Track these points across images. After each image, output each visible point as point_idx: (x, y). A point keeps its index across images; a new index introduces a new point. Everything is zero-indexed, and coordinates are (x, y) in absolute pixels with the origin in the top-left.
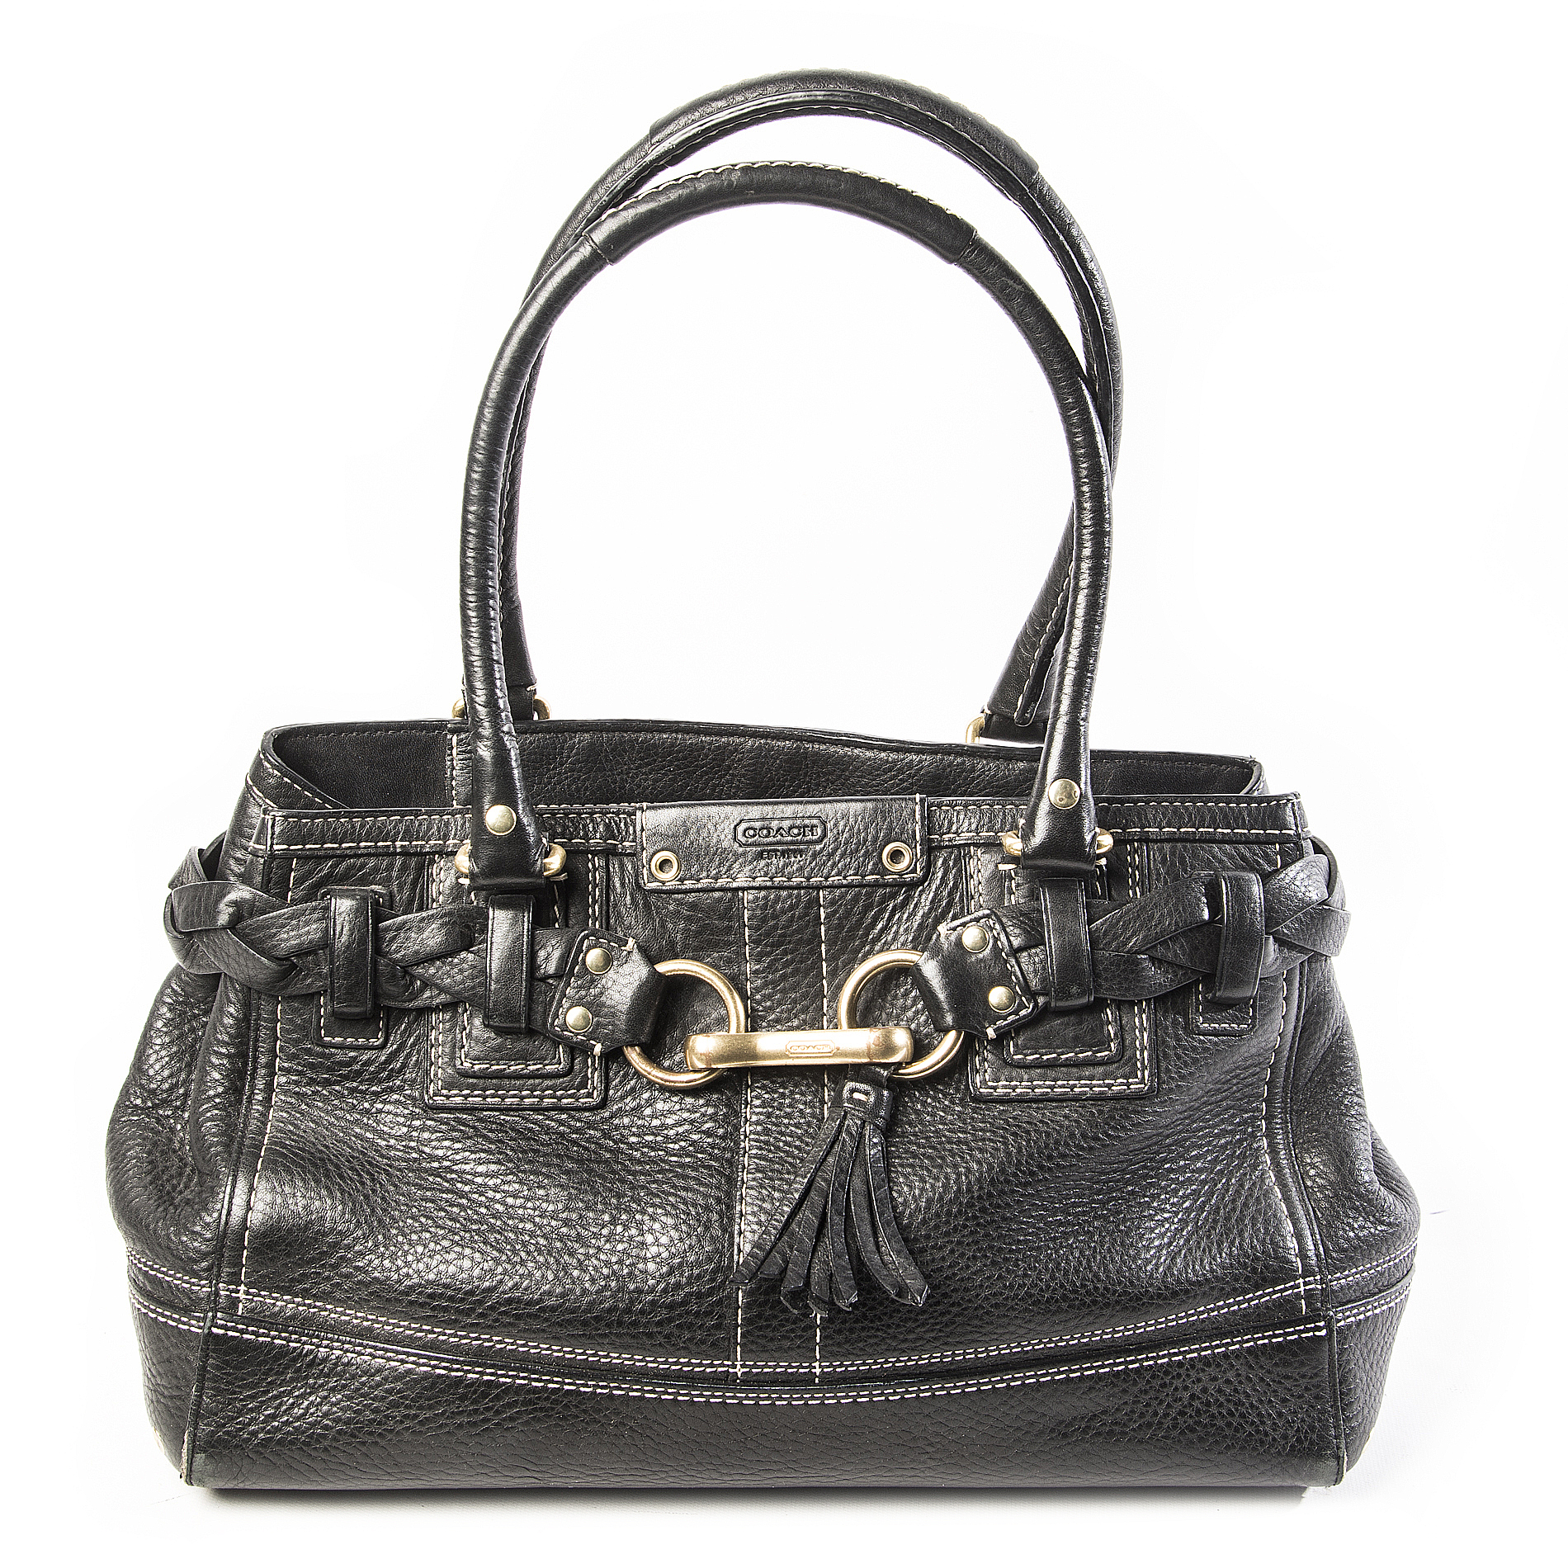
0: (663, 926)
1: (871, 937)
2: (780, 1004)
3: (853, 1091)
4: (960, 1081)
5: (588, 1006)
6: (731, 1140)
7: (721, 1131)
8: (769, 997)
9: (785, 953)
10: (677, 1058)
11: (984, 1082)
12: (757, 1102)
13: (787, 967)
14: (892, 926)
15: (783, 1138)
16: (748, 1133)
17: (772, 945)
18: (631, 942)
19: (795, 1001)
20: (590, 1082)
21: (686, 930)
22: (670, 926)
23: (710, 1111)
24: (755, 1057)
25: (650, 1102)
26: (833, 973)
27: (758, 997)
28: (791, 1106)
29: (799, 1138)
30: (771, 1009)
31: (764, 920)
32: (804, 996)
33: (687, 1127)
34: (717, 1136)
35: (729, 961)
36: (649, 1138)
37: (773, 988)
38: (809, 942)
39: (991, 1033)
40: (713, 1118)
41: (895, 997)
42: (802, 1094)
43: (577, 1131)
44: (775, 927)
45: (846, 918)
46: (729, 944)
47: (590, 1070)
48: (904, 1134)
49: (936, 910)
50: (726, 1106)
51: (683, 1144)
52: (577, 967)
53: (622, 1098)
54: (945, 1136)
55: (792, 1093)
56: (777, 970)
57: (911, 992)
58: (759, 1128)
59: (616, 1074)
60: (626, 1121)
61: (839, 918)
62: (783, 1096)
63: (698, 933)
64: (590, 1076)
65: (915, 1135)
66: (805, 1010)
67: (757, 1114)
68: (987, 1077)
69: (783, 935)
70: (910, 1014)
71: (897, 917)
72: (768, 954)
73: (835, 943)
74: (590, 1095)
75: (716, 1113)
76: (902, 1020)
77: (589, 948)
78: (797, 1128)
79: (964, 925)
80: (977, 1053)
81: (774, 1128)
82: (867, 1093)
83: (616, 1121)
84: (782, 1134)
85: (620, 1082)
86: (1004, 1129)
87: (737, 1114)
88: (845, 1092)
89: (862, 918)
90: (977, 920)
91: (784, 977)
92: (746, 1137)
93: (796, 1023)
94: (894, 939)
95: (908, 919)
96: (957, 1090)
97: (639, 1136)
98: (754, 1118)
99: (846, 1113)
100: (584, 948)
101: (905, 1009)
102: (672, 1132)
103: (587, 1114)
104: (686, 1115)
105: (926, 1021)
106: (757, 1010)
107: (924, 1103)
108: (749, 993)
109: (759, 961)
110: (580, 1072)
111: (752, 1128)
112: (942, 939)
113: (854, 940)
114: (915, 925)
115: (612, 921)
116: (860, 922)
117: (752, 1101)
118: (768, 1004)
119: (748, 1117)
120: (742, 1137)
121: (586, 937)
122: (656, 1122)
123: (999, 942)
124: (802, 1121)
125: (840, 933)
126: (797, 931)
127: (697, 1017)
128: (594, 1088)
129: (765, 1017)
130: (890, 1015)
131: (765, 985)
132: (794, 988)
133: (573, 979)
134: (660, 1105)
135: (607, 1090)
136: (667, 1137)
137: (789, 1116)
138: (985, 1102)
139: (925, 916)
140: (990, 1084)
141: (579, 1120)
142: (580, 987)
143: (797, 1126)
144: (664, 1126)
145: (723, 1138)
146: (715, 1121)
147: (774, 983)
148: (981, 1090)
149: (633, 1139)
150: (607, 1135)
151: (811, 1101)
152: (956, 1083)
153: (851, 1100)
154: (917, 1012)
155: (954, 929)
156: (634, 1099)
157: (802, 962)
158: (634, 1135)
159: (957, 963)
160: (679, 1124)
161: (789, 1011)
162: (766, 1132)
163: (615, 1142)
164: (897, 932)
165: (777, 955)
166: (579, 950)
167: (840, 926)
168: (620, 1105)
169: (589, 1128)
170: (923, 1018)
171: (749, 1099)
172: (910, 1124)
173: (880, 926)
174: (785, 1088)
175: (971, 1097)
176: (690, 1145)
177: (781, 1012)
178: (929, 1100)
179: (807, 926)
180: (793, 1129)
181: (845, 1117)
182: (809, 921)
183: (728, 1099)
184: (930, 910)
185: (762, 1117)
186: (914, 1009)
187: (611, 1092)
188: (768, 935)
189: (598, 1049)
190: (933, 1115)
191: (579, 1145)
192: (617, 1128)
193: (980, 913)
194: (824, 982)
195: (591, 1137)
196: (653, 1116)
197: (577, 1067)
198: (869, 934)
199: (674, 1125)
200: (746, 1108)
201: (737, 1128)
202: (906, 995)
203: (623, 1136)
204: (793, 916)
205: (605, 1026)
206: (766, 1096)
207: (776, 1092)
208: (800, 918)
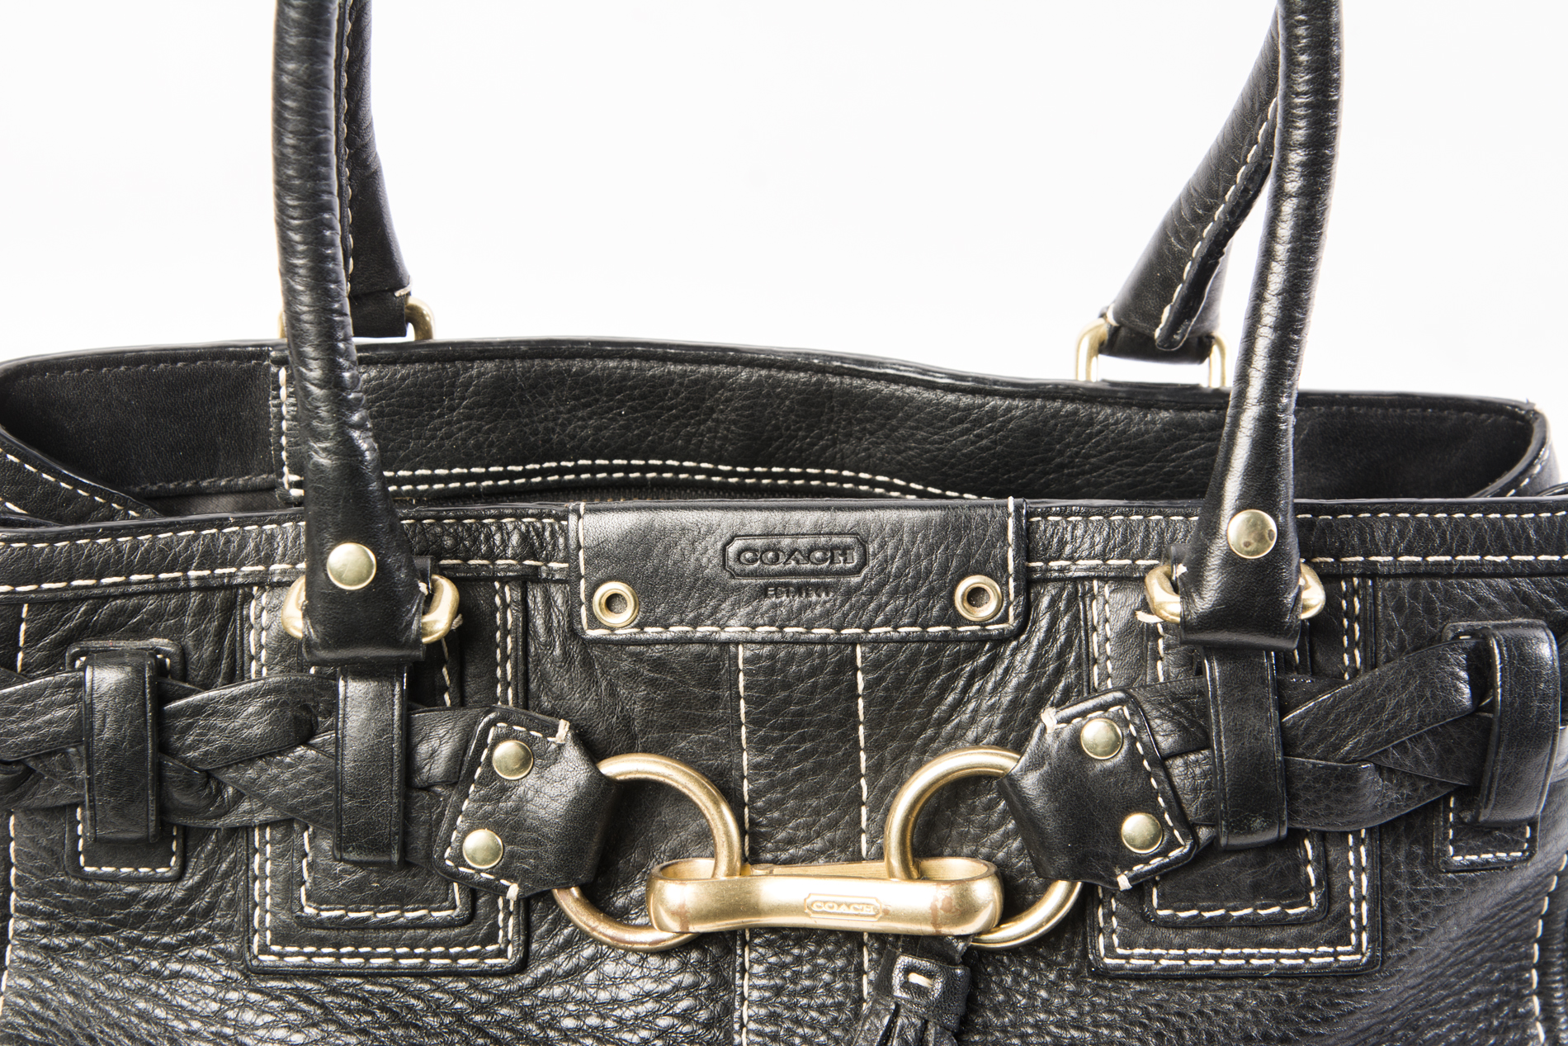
0: (613, 693)
1: (935, 715)
2: (794, 816)
3: (908, 970)
4: (1073, 944)
5: (497, 827)
6: (720, 1029)
7: (703, 1015)
8: (778, 804)
9: (802, 739)
10: (635, 894)
11: (1110, 948)
12: (758, 969)
13: (806, 759)
14: (969, 701)
15: (800, 1031)
16: (745, 1019)
17: (782, 728)
18: (563, 727)
19: (817, 812)
20: (501, 933)
21: (647, 700)
22: (622, 691)
23: (688, 979)
24: (756, 911)
25: (594, 962)
26: (876, 769)
27: (760, 804)
28: (811, 975)
29: (825, 1031)
30: (780, 823)
31: (770, 690)
32: (832, 804)
33: (650, 1005)
34: (697, 1023)
35: (716, 747)
36: (593, 1021)
37: (783, 792)
38: (840, 724)
39: (1123, 882)
40: (691, 990)
41: (973, 810)
42: (829, 956)
43: (482, 1008)
44: (787, 701)
45: (897, 689)
46: (713, 722)
47: (501, 916)
48: (986, 1029)
49: (1039, 679)
50: (712, 972)
51: (644, 1034)
52: (479, 771)
53: (551, 955)
54: (1049, 1033)
55: (813, 955)
56: (789, 765)
57: (998, 803)
58: (763, 1011)
59: (543, 918)
60: (557, 991)
61: (886, 689)
62: (799, 960)
63: (669, 704)
64: (501, 924)
65: (1003, 1030)
66: (833, 825)
67: (760, 988)
68: (1116, 941)
69: (801, 714)
70: (996, 836)
71: (976, 686)
72: (775, 741)
73: (880, 725)
74: (501, 953)
75: (696, 985)
76: (983, 845)
77: (498, 740)
78: (822, 1013)
79: (1083, 714)
80: (1100, 902)
81: (787, 1014)
82: (929, 975)
83: (543, 993)
84: (798, 1022)
85: (549, 932)
86: (1142, 1025)
87: (728, 985)
88: (896, 972)
89: (922, 689)
90: (1104, 707)
91: (800, 775)
92: (742, 1026)
93: (818, 844)
94: (973, 720)
95: (995, 690)
96: (1069, 957)
97: (578, 1017)
98: (756, 995)
99: (898, 1006)
100: (489, 741)
101: (987, 829)
102: (628, 1013)
103: (497, 981)
104: (649, 986)
105: (1020, 850)
106: (759, 824)
107: (1017, 975)
108: (746, 798)
109: (761, 751)
110: (486, 919)
111: (751, 1013)
112: (1049, 738)
113: (908, 719)
114: (1006, 700)
115: (533, 686)
116: (920, 692)
117: (751, 967)
118: (776, 814)
119: (746, 995)
120: (737, 1026)
121: (492, 723)
122: (603, 996)
123: (1138, 745)
124: (830, 1001)
125: (887, 710)
126: (821, 708)
127: (666, 831)
128: (508, 942)
129: (772, 836)
130: (963, 837)
131: (771, 787)
132: (816, 792)
133: (472, 788)
134: (609, 968)
135: (527, 944)
136: (620, 1021)
137: (809, 992)
138: (1111, 979)
139: (1022, 687)
140: (1120, 951)
141: (485, 991)
142: (486, 799)
143: (822, 1009)
144: (615, 1001)
145: (708, 1025)
146: (696, 997)
147: (786, 784)
148: (1107, 961)
149: (569, 1023)
150: (528, 1015)
151: (843, 970)
152: (1067, 947)
153: (906, 985)
154: (1007, 836)
155: (1068, 720)
156: (571, 957)
157: (827, 753)
158: (570, 1015)
159: (1073, 777)
160: (638, 999)
161: (808, 826)
162: (774, 1018)
163: (542, 1027)
164: (975, 711)
165: (789, 742)
166: (482, 745)
167: (888, 701)
168: (548, 967)
169: (500, 1005)
170: (1016, 844)
171: (747, 965)
172: (997, 1013)
173: (950, 699)
174: (802, 947)
175: (1089, 971)
176: (657, 1037)
177: (796, 828)
178: (1025, 971)
179: (836, 700)
180: (814, 1014)
181: (896, 1014)
182: (839, 693)
183: (715, 961)
184: (1029, 680)
185: (767, 994)
186: (1001, 830)
187: (534, 946)
188: (775, 712)
189: (513, 891)
190: (1031, 996)
191: (486, 1035)
192: (545, 1002)
193: (1109, 697)
194: (863, 782)
195: (506, 1019)
196: (599, 985)
197: (481, 911)
198: (931, 712)
199: (633, 1003)
200: (742, 978)
201: (728, 1009)
202: (990, 807)
203: (553, 1018)
204: (815, 685)
205: (523, 858)
206: (773, 960)
207: (788, 953)
208: (826, 688)
